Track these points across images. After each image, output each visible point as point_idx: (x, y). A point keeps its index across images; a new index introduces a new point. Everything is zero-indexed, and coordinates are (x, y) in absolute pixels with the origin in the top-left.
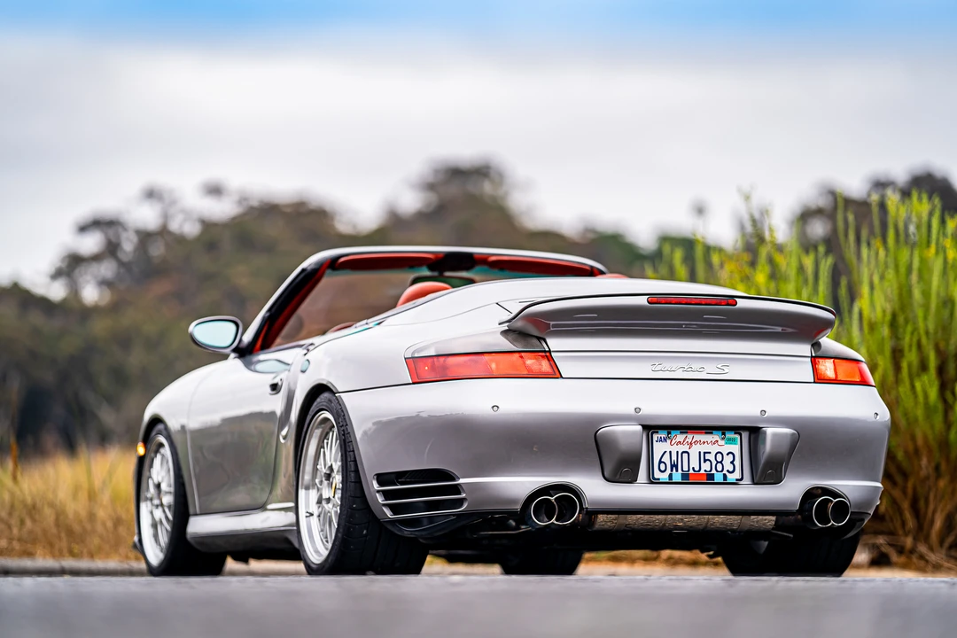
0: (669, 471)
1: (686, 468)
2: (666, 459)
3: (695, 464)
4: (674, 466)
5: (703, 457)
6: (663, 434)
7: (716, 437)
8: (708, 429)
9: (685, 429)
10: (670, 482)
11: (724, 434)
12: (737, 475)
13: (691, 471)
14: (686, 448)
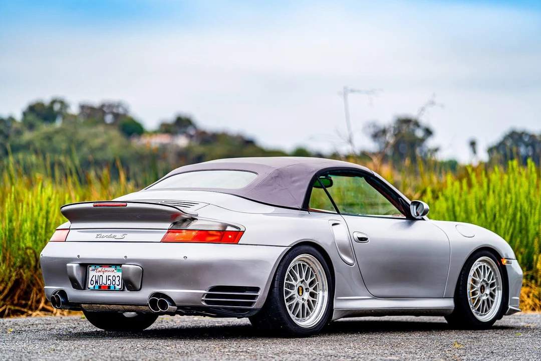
0: (94, 284)
1: (101, 284)
2: (94, 279)
3: (104, 282)
4: (97, 282)
5: (108, 278)
6: (93, 267)
7: (113, 268)
8: (110, 265)
9: (101, 265)
10: (94, 290)
11: (116, 267)
12: (120, 287)
13: (103, 285)
14: (101, 274)
